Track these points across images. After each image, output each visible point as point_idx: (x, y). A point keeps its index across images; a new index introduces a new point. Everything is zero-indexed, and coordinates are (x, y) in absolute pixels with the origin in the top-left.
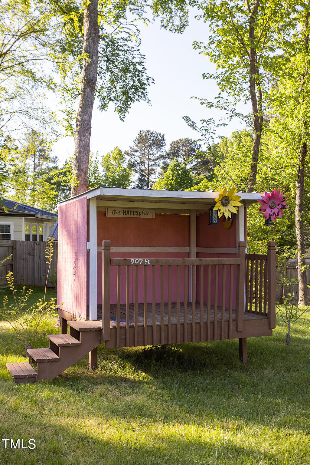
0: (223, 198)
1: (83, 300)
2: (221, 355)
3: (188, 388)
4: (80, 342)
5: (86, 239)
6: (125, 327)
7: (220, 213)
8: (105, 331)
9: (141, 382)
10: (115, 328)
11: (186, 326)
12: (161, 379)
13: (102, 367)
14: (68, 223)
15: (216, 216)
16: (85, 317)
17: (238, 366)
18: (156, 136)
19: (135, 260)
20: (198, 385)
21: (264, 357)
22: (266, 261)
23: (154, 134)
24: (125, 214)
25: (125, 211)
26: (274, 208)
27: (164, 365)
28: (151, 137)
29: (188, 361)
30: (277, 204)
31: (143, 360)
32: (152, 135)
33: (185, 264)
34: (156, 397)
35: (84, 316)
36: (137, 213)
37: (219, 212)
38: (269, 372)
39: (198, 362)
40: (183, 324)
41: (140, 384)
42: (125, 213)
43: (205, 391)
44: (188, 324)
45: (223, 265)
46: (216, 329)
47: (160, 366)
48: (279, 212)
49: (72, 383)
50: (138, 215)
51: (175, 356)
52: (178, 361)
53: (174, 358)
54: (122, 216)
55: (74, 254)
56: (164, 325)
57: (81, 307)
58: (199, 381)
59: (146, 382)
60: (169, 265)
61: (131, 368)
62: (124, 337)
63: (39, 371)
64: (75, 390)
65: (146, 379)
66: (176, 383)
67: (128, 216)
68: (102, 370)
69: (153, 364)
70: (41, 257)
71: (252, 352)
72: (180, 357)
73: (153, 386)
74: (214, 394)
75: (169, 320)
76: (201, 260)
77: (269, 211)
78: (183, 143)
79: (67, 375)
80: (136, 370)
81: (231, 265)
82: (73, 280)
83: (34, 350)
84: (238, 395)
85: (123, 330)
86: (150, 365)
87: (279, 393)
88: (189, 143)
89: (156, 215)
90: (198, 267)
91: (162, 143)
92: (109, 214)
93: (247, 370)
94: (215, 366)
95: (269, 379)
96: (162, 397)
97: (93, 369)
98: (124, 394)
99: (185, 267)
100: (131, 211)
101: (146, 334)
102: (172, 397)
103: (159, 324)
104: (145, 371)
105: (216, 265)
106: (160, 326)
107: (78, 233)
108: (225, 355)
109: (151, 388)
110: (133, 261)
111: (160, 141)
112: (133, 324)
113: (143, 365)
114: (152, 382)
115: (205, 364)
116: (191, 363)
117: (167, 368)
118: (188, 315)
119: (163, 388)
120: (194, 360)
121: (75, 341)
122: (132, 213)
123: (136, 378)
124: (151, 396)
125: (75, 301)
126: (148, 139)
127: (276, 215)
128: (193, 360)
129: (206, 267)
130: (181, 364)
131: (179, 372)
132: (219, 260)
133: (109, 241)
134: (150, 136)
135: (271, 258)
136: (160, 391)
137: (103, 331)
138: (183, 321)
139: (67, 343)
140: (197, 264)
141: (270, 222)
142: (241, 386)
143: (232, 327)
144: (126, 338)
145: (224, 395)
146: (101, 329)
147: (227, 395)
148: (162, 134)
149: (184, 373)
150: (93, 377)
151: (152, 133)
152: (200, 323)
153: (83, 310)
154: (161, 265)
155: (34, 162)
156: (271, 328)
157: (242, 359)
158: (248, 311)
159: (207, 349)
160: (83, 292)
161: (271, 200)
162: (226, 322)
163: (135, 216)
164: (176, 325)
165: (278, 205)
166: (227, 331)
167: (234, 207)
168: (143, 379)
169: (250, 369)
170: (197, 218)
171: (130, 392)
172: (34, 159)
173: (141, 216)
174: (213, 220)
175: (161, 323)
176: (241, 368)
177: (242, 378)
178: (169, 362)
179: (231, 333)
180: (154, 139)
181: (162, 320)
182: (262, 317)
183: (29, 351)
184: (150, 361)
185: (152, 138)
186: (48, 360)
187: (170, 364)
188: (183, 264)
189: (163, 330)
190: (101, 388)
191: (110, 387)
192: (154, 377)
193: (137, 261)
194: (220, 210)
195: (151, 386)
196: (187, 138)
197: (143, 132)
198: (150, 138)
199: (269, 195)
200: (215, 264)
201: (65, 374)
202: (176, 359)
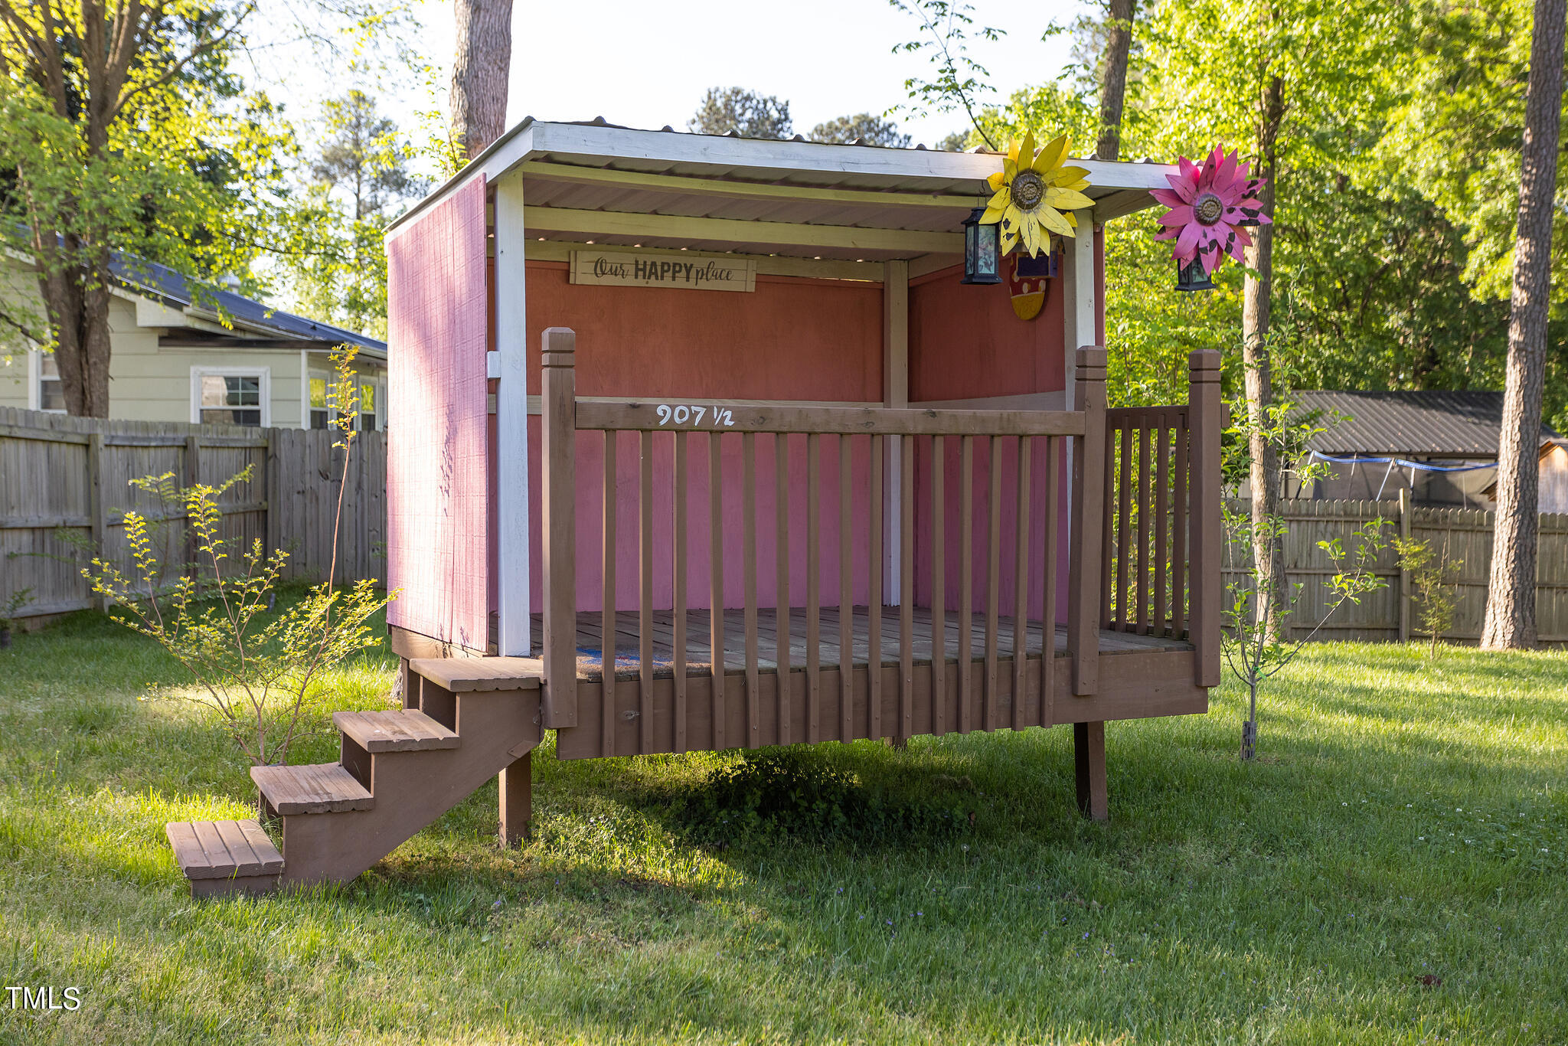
0: (1018, 175)
1: (476, 579)
2: (1007, 796)
3: (889, 913)
4: (456, 735)
5: (483, 340)
6: (635, 677)
7: (1009, 236)
8: (555, 689)
9: (699, 893)
10: (596, 679)
11: (876, 674)
12: (781, 879)
13: (551, 839)
14: (421, 293)
15: (992, 248)
16: (483, 646)
17: (1077, 832)
18: (761, 106)
19: (673, 408)
20: (926, 902)
21: (1168, 799)
22: (1183, 428)
23: (755, 102)
24: (641, 273)
25: (641, 262)
26: (1214, 222)
27: (791, 830)
28: (745, 110)
29: (882, 816)
30: (1225, 209)
31: (711, 811)
32: (748, 104)
33: (872, 430)
34: (762, 948)
35: (479, 640)
36: (688, 272)
37: (1003, 232)
38: (1195, 853)
39: (922, 820)
40: (866, 666)
41: (697, 896)
42: (644, 270)
43: (954, 923)
44: (883, 665)
45: (1021, 437)
46: (992, 686)
47: (777, 832)
48: (1232, 237)
49: (422, 897)
50: (693, 281)
51: (832, 798)
52: (846, 814)
53: (830, 802)
54: (630, 281)
55: (442, 411)
56: (792, 670)
57: (469, 611)
58: (932, 886)
59: (720, 893)
60: (810, 434)
61: (665, 843)
62: (634, 714)
63: (289, 850)
64: (433, 923)
65: (722, 880)
66: (840, 894)
67: (653, 283)
68: (548, 848)
69: (748, 824)
70: (365, 487)
71: (1123, 782)
72: (852, 801)
73: (747, 904)
74: (992, 936)
75: (812, 653)
76: (934, 414)
77: (1193, 235)
78: (851, 130)
79: (412, 867)
80: (683, 848)
81: (1050, 437)
82: (440, 511)
83: (280, 771)
84: (1089, 939)
85: (629, 687)
86: (738, 829)
87: (1251, 929)
88: (870, 130)
89: (762, 281)
90: (920, 444)
91: (782, 129)
92: (583, 274)
93: (1113, 846)
94: (988, 834)
95: (1201, 879)
96: (784, 945)
97: (515, 844)
98: (630, 937)
99: (872, 443)
100: (663, 264)
101: (719, 704)
102: (824, 945)
103: (773, 665)
104: (719, 851)
105: (992, 436)
106: (774, 672)
107: (457, 326)
108: (1022, 796)
109: (740, 913)
110: (665, 412)
111: (775, 124)
112: (671, 664)
113: (712, 831)
114: (745, 892)
115: (948, 823)
116: (895, 821)
117: (805, 841)
118: (883, 640)
119: (789, 914)
120: (908, 809)
121: (437, 731)
122: (670, 273)
123: (681, 877)
124: (741, 944)
125: (449, 587)
126: (733, 118)
127: (1220, 250)
128: (902, 812)
129: (955, 441)
130: (858, 827)
131: (849, 852)
132: (1005, 416)
133: (567, 330)
134: (743, 105)
135: (1204, 414)
136: (776, 923)
137: (549, 689)
138: (866, 656)
139: (403, 738)
140: (919, 430)
141: (1198, 279)
142: (1095, 902)
143: (1056, 679)
144: (640, 718)
145: (1036, 940)
146: (541, 684)
147: (1045, 938)
148: (781, 101)
149: (868, 857)
150: (512, 875)
151: (748, 98)
152: (930, 663)
153: (476, 619)
154: (778, 433)
155: (357, 195)
156: (1204, 684)
157: (1089, 805)
158: (1112, 627)
159: (950, 774)
160: (476, 551)
161: (1202, 192)
162: (1031, 661)
163: (680, 283)
164: (838, 668)
165: (1231, 210)
166: (1034, 691)
167: (1063, 212)
168: (711, 881)
169: (1122, 843)
170: (912, 291)
171: (657, 930)
172: (356, 186)
173: (703, 285)
174: (981, 263)
175: (779, 663)
176: (1088, 837)
177: (1095, 875)
178: (812, 821)
179: (1049, 701)
180: (756, 117)
181: (783, 654)
182: (1166, 644)
183: (258, 773)
184: (736, 813)
185: (748, 115)
186: (328, 808)
187: (814, 827)
188: (864, 430)
189: (785, 687)
190: (539, 914)
191: (575, 909)
192: (752, 872)
193: (682, 414)
194: (1007, 223)
195: (741, 905)
196: (864, 112)
197: (718, 95)
198: (742, 115)
199: (1197, 171)
200: (990, 431)
201: (404, 863)
202: (836, 807)
